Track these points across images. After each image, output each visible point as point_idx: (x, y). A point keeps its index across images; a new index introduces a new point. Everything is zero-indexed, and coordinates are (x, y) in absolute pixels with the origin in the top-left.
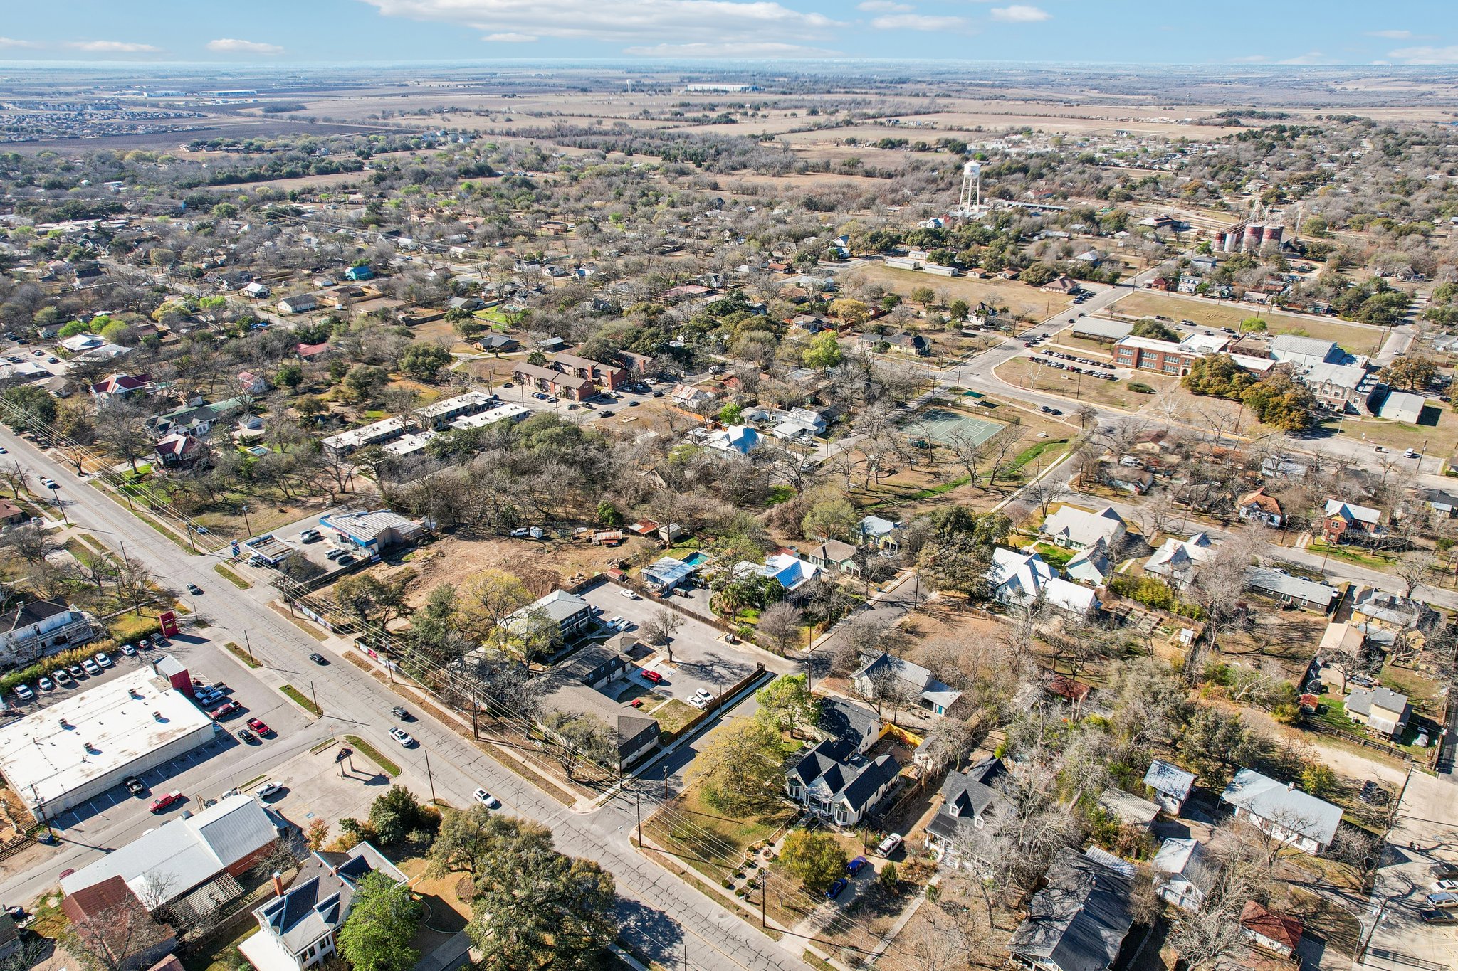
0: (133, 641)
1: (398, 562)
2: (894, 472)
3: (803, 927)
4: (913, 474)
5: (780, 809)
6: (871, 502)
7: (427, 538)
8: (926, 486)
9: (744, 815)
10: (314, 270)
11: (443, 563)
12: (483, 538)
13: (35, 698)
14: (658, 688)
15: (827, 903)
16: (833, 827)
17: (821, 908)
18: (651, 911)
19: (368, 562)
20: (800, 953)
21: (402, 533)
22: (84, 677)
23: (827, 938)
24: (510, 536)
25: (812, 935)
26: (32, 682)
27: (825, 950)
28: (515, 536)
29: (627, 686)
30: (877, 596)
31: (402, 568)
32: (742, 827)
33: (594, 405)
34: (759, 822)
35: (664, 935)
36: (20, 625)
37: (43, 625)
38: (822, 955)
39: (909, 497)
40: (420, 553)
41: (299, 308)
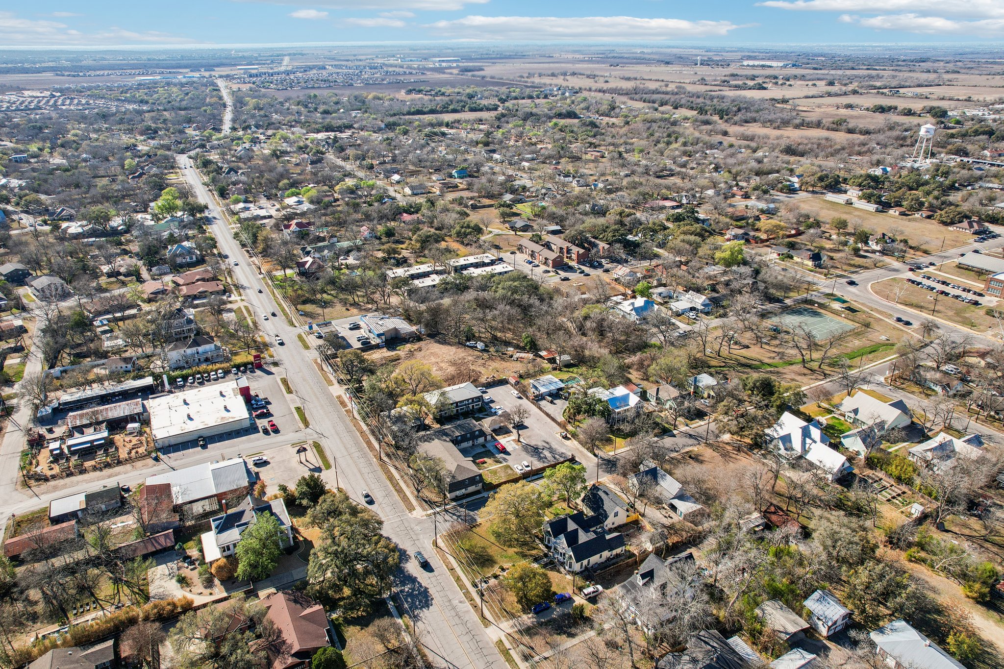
0: (238, 367)
1: (394, 349)
2: (748, 347)
3: (507, 626)
4: (762, 351)
5: (535, 548)
6: (717, 365)
7: (416, 338)
8: (767, 361)
9: (510, 546)
10: (436, 170)
11: (418, 355)
12: (449, 344)
13: (183, 386)
14: (502, 455)
15: (530, 616)
16: (562, 569)
17: (525, 617)
18: (421, 586)
19: (377, 347)
20: (495, 639)
21: (402, 332)
22: (209, 381)
23: (516, 636)
24: (465, 346)
25: (510, 631)
26: (185, 378)
27: (511, 644)
28: (468, 346)
29: (483, 450)
30: (683, 428)
31: (393, 353)
32: (505, 553)
33: (560, 272)
34: (517, 553)
35: (420, 601)
36: (190, 347)
37: (201, 349)
38: (508, 645)
39: (749, 366)
40: (408, 346)
41: (415, 192)
